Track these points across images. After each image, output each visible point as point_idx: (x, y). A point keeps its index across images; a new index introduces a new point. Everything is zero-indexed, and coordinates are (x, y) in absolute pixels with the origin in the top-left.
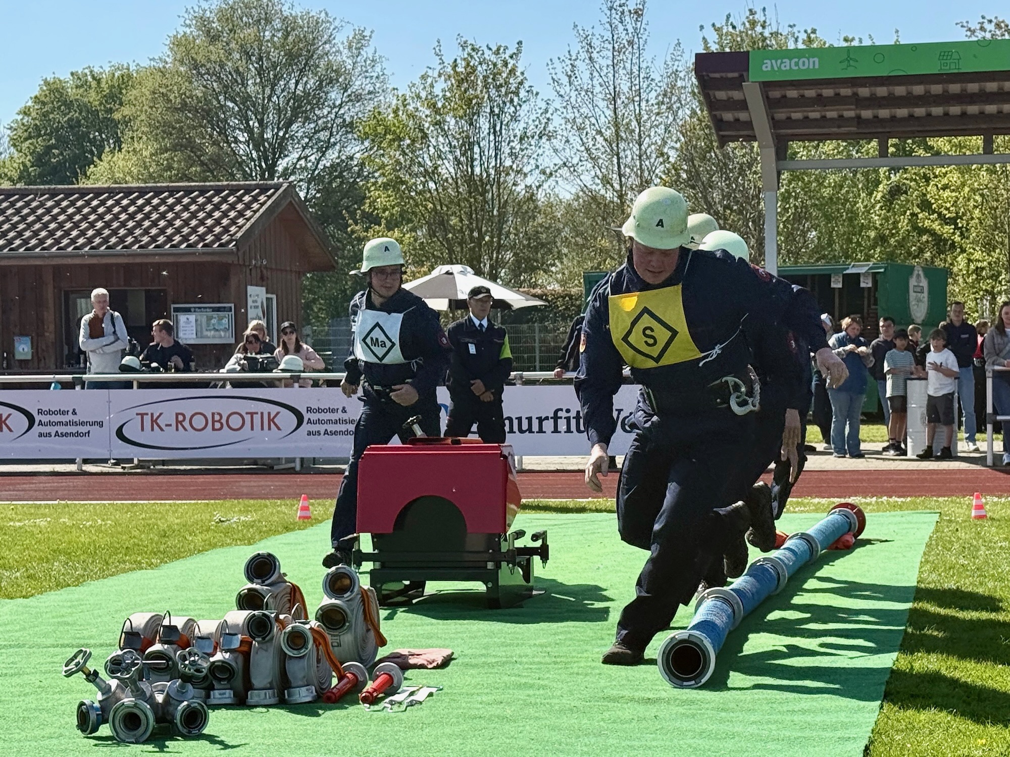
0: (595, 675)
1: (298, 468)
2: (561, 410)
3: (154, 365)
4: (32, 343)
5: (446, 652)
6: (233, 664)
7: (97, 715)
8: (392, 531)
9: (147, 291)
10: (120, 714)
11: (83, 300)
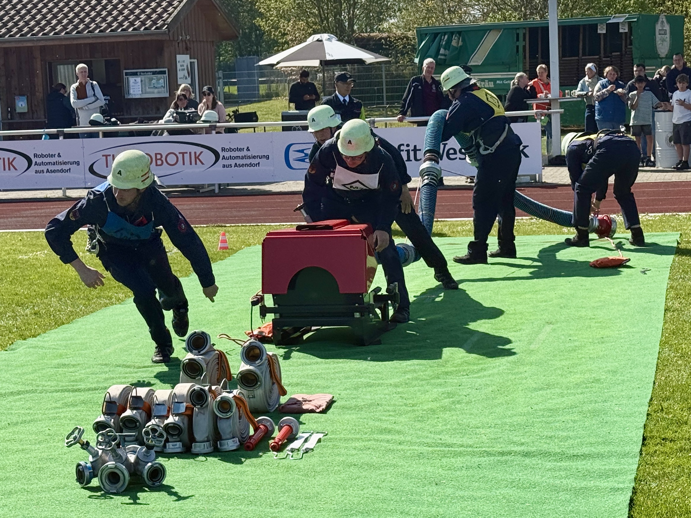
0: (435, 419)
1: (217, 191)
2: (403, 145)
3: (113, 119)
4: (27, 100)
5: (328, 398)
6: (181, 425)
7: (90, 473)
8: (286, 292)
9: (105, 60)
10: (105, 473)
11: (62, 66)
